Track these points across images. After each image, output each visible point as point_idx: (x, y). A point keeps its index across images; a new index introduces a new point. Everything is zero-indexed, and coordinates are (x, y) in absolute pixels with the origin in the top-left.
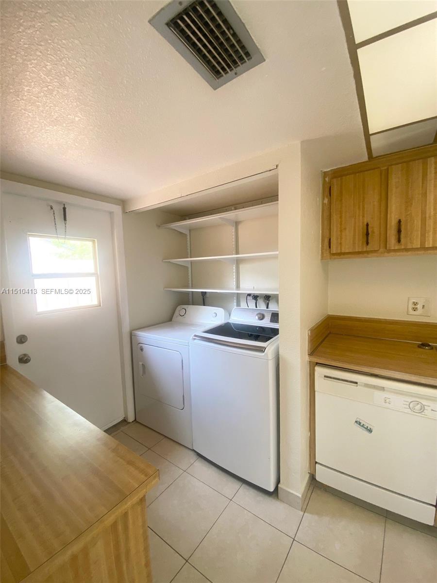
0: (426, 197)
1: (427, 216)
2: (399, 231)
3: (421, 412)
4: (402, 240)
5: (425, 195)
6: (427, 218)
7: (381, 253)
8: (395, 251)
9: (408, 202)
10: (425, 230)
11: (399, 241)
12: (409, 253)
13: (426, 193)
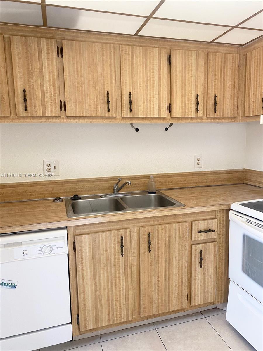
0: (43, 72)
1: (45, 89)
2: (25, 100)
3: (51, 253)
4: (28, 108)
5: (41, 70)
6: (45, 91)
7: (13, 119)
8: (24, 117)
9: (29, 74)
10: (45, 102)
11: (26, 109)
12: (36, 120)
13: (42, 69)
